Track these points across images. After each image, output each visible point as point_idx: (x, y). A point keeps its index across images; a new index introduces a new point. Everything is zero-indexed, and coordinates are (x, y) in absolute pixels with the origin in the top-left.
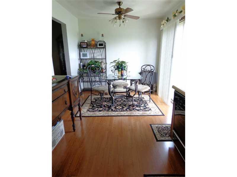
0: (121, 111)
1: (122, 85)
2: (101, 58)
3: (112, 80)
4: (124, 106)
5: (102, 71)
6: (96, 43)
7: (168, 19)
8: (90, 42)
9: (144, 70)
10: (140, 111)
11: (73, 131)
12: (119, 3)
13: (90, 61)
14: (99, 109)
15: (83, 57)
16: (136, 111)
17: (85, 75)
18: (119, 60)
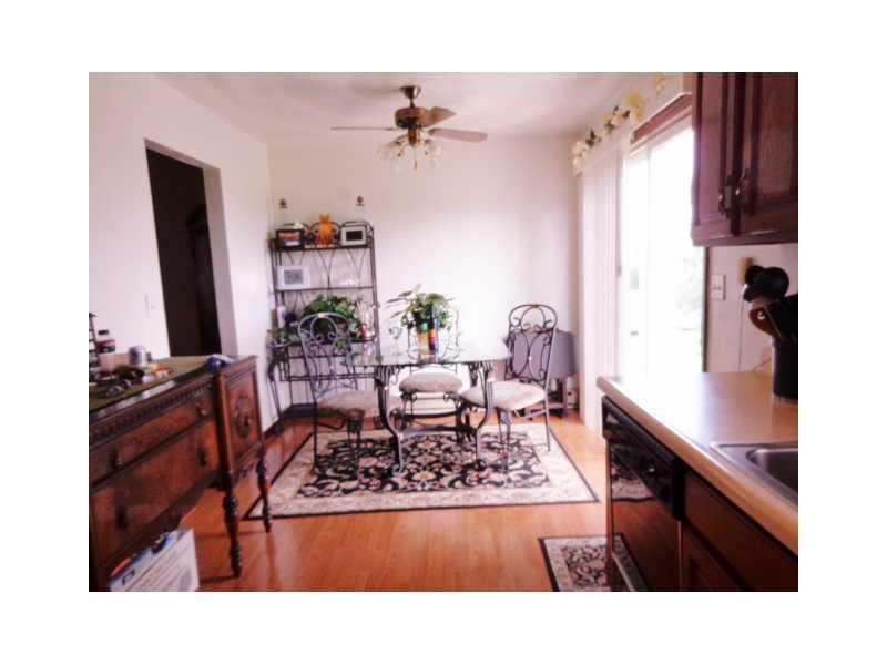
0: (431, 490)
1: (435, 387)
2: (357, 286)
3: (392, 366)
4: (443, 471)
5: (359, 334)
6: (337, 229)
7: (593, 135)
8: (315, 228)
9: (520, 323)
10: (506, 488)
11: (231, 573)
12: (409, 91)
13: (313, 298)
14: (343, 485)
15: (287, 282)
16: (488, 486)
17: (292, 352)
18: (421, 291)
